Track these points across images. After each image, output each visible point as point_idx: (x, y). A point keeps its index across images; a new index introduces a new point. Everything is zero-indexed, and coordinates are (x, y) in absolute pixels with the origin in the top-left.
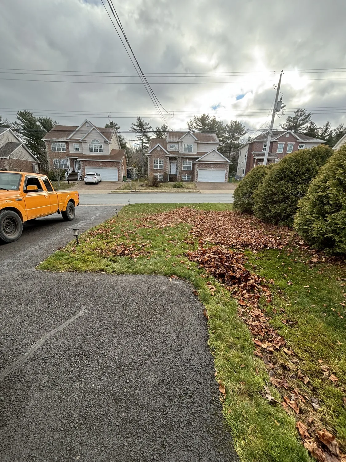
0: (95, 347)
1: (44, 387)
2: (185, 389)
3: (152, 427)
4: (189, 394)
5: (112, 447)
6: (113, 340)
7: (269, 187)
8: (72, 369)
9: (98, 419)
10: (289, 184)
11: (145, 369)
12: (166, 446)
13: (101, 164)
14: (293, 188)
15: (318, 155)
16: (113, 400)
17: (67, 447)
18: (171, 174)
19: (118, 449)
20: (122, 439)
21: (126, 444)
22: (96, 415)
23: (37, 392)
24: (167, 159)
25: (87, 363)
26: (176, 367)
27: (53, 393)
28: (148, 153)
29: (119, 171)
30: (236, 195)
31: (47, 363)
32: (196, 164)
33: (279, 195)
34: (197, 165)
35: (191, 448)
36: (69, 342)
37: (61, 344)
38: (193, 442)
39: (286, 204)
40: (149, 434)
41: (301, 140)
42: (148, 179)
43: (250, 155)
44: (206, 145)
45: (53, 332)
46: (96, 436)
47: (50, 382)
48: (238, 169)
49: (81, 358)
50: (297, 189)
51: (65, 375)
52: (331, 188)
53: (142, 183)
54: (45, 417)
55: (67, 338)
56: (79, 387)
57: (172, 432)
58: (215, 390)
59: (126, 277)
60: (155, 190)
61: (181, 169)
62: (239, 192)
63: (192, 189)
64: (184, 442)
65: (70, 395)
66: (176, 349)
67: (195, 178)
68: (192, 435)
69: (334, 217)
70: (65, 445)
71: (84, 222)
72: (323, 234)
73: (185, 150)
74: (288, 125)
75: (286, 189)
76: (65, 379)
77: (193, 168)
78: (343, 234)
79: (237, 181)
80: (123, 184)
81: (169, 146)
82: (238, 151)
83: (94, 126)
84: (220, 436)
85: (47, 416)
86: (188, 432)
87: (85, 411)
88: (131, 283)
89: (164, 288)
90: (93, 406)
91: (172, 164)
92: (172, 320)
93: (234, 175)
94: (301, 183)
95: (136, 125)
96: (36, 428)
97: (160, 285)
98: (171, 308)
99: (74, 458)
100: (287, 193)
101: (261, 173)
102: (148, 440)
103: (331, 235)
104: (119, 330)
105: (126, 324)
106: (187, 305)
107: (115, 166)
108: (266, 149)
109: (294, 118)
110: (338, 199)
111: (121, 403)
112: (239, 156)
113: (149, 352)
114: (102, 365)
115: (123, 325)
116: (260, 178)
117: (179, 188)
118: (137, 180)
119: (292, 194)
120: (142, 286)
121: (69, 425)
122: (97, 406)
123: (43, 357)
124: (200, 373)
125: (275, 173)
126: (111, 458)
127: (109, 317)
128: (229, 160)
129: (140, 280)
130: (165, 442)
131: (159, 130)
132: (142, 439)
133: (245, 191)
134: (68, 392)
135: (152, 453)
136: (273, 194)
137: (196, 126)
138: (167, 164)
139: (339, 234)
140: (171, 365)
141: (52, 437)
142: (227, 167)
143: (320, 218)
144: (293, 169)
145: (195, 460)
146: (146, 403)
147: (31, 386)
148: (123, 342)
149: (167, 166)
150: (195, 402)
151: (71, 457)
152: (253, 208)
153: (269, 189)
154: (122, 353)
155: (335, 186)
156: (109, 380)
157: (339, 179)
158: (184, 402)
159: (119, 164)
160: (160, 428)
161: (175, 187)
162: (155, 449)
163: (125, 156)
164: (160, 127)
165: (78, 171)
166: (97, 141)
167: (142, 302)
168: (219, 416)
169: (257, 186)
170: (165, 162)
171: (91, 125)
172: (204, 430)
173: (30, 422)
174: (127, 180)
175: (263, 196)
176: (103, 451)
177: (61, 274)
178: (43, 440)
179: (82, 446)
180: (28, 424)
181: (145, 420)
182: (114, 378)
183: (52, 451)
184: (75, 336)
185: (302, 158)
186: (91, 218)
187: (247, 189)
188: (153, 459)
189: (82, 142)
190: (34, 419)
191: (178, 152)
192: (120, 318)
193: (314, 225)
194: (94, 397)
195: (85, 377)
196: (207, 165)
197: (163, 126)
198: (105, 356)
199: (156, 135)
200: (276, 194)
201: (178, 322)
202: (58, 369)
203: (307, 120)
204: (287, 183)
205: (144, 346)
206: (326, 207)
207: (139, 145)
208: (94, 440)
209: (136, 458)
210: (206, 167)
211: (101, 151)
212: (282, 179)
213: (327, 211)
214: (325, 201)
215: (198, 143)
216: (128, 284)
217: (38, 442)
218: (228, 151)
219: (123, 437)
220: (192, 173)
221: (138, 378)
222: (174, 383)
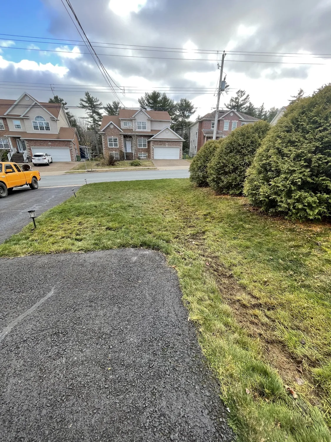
0: (72, 324)
1: (21, 371)
2: (167, 342)
3: (141, 380)
4: (171, 346)
5: (104, 407)
6: (90, 313)
7: (220, 159)
8: (50, 348)
9: (85, 387)
10: (237, 156)
11: (127, 333)
12: (156, 393)
13: (50, 143)
14: (241, 159)
15: (259, 129)
16: (98, 367)
17: (57, 420)
18: (128, 152)
19: (110, 408)
20: (113, 398)
21: (118, 401)
22: (83, 384)
23: (13, 378)
24: (122, 137)
25: (66, 340)
26: (156, 326)
27: (32, 374)
28: (102, 131)
29: (72, 151)
30: (192, 170)
31: (19, 348)
32: (151, 142)
33: (229, 167)
34: (153, 143)
35: (178, 389)
36: (41, 324)
37: (33, 327)
38: (179, 384)
39: (236, 174)
40: (139, 387)
41: (243, 119)
42: (104, 158)
43: (200, 133)
44: (159, 122)
45: (21, 317)
46: (86, 402)
47: (26, 365)
48: (190, 146)
49: (58, 336)
50: (244, 160)
51: (42, 355)
52: (273, 157)
53: (98, 162)
54: (27, 399)
55: (38, 321)
56: (60, 363)
57: (160, 380)
58: (193, 338)
59: (95, 254)
60: (112, 168)
61: (137, 147)
62: (195, 166)
63: (150, 166)
64: (172, 385)
65: (52, 373)
66: (153, 311)
67: (152, 156)
68: (178, 378)
69: (276, 181)
70: (54, 418)
71: (39, 205)
72: (268, 197)
73: (139, 127)
74: (231, 104)
75: (235, 160)
76: (43, 359)
77: (149, 146)
78: (283, 195)
79: (190, 158)
80: (78, 164)
81: (122, 123)
82: (190, 129)
83: (35, 100)
84: (202, 373)
85: (30, 397)
86: (174, 376)
87: (70, 383)
88: (100, 258)
89: (135, 259)
90: (79, 377)
91: (127, 142)
92: (147, 286)
93: (187, 152)
94: (247, 155)
95: (85, 101)
96: (19, 411)
97: (130, 257)
98: (144, 275)
99: (66, 427)
100: (236, 164)
101: (212, 148)
102: (139, 393)
103: (274, 196)
104: (95, 303)
105: (101, 297)
106: (159, 271)
107: (66, 146)
108: (214, 127)
109: (236, 99)
110: (278, 166)
111: (107, 368)
112: (191, 134)
113: (128, 318)
114: (82, 338)
115: (97, 298)
116: (212, 152)
117: (136, 165)
118: (92, 160)
119: (240, 164)
120: (113, 260)
121: (55, 400)
122: (83, 376)
123: (14, 344)
124: (179, 327)
125: (225, 147)
126: (105, 417)
127: (82, 293)
128: (182, 137)
129: (109, 254)
130: (154, 390)
131: (110, 106)
132: (132, 394)
133: (199, 165)
134: (49, 370)
135: (143, 402)
136: (225, 166)
137: (147, 103)
138: (122, 142)
139: (279, 195)
140: (151, 325)
141: (39, 415)
142: (181, 145)
143: (265, 183)
144: (240, 142)
145: (183, 397)
146: (132, 362)
147: (5, 373)
148: (101, 313)
149: (122, 144)
150: (177, 351)
151: (63, 427)
152: (208, 180)
153: (220, 161)
154: (101, 323)
155: (275, 154)
156: (92, 350)
157: (278, 149)
158: (167, 353)
159: (70, 143)
160: (148, 380)
161: (132, 165)
162: (146, 398)
163: (77, 135)
164: (112, 104)
165: (24, 151)
166: (41, 117)
167: (115, 274)
168: (198, 358)
169: (210, 160)
170: (120, 140)
171: (32, 99)
172: (188, 371)
173: (11, 407)
174: (81, 160)
175: (216, 168)
176: (95, 413)
177: (21, 259)
178: (29, 420)
179: (73, 415)
180: (8, 409)
181: (133, 376)
182: (96, 347)
183: (41, 427)
184: (47, 317)
185: (247, 132)
186: (47, 201)
187: (201, 163)
188: (146, 407)
189: (23, 119)
190: (15, 403)
191: (132, 129)
192: (94, 292)
193: (261, 190)
194: (78, 369)
195: (65, 353)
196: (162, 142)
197: (114, 103)
198: (84, 329)
199: (107, 113)
200: (227, 166)
201: (152, 286)
202: (32, 351)
203: (247, 100)
204: (236, 155)
205: (123, 313)
206: (269, 173)
207: (90, 123)
208: (85, 407)
209: (129, 410)
210: (161, 145)
211: (48, 128)
212: (231, 152)
213: (270, 176)
214: (268, 168)
215: (151, 121)
216: (97, 260)
217: (24, 424)
218: (180, 129)
219: (114, 396)
220: (148, 151)
221: (121, 343)
222: (156, 339)
